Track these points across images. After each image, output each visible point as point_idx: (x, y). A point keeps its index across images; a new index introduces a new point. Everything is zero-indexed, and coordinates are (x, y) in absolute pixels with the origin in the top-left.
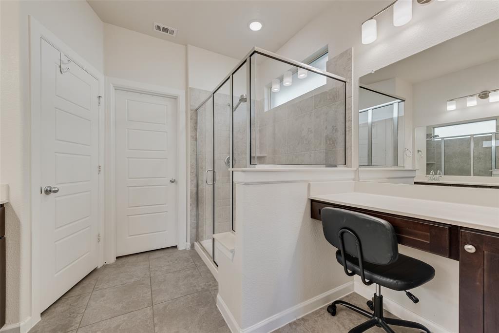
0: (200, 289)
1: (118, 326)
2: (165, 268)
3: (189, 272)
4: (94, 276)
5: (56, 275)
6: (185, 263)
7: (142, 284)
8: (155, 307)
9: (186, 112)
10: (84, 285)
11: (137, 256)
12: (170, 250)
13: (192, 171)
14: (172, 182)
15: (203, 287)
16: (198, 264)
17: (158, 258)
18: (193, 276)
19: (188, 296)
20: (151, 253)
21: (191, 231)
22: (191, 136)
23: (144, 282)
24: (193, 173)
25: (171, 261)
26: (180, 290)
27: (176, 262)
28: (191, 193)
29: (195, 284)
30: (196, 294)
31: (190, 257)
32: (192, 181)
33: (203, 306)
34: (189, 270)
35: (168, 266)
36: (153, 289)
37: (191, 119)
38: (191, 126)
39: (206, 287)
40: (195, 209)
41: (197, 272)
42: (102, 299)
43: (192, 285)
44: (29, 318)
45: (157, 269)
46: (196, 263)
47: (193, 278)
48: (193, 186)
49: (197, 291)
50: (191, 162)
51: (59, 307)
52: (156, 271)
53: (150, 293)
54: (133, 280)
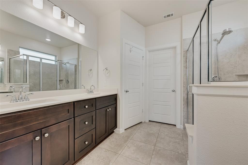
0: (180, 152)
1: (141, 146)
2: (166, 133)
3: (177, 141)
4: (140, 125)
5: (129, 119)
6: (177, 136)
7: (155, 135)
8: (156, 147)
9: (181, 53)
10: (137, 126)
11: (157, 123)
12: (172, 126)
13: (184, 86)
14: (173, 91)
15: (182, 152)
16: (185, 139)
17: (165, 127)
18: (179, 144)
19: (172, 152)
20: (163, 124)
21: (183, 120)
22: (184, 66)
23: (156, 135)
24: (185, 87)
25: (170, 131)
26: (169, 147)
27: (173, 133)
28: (184, 98)
29: (179, 148)
30: (177, 153)
31: (181, 134)
32: (184, 91)
33: (178, 161)
34: (177, 140)
35: (168, 133)
36: (158, 139)
37: (184, 57)
38: (183, 61)
39: (184, 154)
40: (186, 108)
41: (182, 143)
42: (140, 134)
43: (177, 148)
44: (122, 129)
45: (163, 132)
46: (184, 138)
47: (179, 145)
48: (185, 94)
49: (178, 152)
50: (183, 81)
51: (129, 130)
52: (162, 132)
53: (156, 140)
54: (151, 132)
